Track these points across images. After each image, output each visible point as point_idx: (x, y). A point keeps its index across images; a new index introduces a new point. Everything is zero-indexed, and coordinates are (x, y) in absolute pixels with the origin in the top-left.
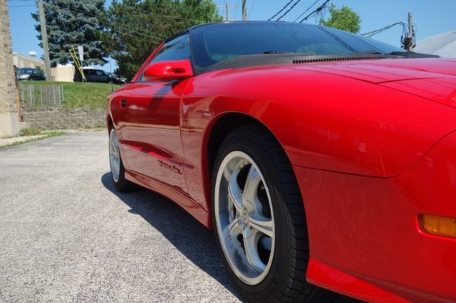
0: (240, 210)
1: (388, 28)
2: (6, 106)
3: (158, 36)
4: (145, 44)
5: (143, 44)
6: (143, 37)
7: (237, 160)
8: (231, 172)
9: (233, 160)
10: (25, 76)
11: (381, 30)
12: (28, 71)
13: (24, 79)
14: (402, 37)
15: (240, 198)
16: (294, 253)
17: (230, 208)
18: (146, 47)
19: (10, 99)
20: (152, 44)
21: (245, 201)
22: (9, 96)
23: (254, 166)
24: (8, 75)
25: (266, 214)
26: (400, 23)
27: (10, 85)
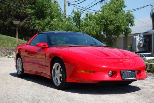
0: (57, 73)
1: (143, 7)
3: (14, 4)
4: (7, 8)
5: (5, 8)
6: (6, 4)
7: (57, 64)
8: (56, 67)
9: (56, 65)
11: (140, 8)
14: (151, 13)
15: (57, 71)
16: (65, 78)
17: (55, 73)
18: (7, 9)
20: (11, 8)
21: (58, 72)
23: (60, 65)
25: (61, 73)
26: (150, 5)
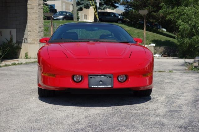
2: (37, 40)
10: (61, 17)
12: (64, 13)
13: (60, 19)
19: (40, 36)
22: (39, 34)
24: (39, 21)
27: (40, 28)
